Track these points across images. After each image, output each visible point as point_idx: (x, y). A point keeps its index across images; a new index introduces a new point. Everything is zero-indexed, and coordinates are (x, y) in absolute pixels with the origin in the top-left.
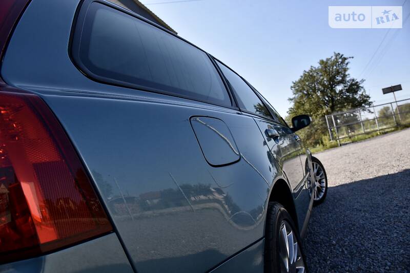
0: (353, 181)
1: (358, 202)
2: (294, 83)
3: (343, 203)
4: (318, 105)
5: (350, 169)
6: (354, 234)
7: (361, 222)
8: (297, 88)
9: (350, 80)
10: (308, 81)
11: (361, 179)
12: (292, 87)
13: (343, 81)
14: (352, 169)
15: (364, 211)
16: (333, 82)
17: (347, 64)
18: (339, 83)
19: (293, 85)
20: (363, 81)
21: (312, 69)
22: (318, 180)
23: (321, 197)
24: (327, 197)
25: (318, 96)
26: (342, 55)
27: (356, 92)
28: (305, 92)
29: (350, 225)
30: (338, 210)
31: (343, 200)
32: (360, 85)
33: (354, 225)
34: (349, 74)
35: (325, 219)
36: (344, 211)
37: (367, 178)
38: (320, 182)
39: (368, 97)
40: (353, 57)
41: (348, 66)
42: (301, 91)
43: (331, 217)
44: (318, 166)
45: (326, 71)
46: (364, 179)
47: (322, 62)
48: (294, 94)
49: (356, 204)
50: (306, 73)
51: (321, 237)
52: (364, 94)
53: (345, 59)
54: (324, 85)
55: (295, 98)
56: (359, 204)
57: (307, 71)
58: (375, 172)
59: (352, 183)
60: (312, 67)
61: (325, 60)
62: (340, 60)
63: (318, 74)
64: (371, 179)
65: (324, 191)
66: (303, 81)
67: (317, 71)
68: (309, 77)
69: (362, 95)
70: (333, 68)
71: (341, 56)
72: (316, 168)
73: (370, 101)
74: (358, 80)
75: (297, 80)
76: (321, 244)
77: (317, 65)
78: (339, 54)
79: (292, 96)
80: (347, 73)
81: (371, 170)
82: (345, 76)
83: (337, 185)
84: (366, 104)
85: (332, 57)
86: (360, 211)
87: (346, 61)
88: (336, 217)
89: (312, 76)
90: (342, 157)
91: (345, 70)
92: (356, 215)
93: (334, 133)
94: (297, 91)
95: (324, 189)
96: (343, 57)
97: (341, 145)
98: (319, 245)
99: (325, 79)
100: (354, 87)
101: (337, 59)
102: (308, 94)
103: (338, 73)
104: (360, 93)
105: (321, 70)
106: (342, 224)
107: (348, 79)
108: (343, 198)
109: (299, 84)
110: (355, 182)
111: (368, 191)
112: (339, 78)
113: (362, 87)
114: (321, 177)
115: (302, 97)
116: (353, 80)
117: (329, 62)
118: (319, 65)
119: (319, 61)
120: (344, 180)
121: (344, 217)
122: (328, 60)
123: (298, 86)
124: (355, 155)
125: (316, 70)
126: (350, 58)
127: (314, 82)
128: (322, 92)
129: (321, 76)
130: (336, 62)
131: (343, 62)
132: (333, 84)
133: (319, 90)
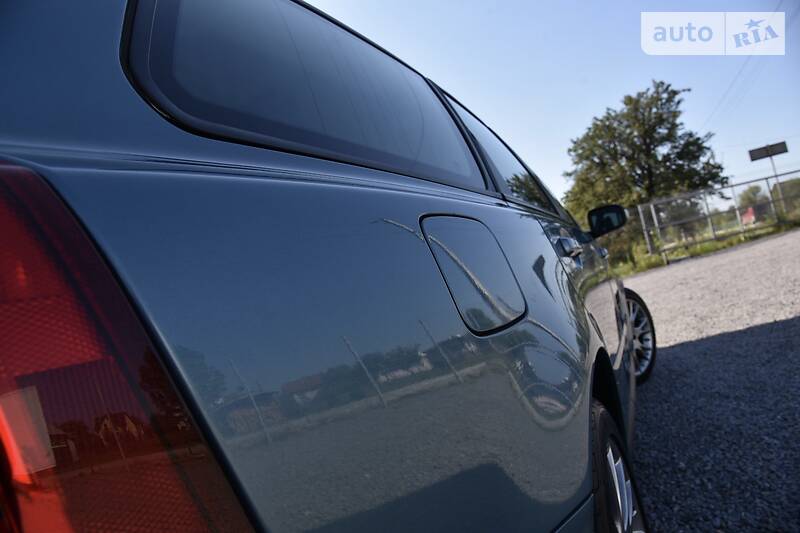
0: (704, 335)
1: (719, 379)
2: (575, 143)
3: (688, 381)
4: (622, 186)
5: (693, 311)
6: (722, 446)
7: (733, 421)
8: (580, 151)
9: (685, 135)
10: (600, 137)
11: (718, 332)
12: (570, 150)
13: (670, 137)
14: (698, 311)
15: (736, 398)
16: (650, 139)
17: (679, 102)
18: (663, 140)
19: (571, 146)
20: (709, 136)
21: (609, 114)
22: (637, 335)
23: (643, 369)
24: (654, 369)
25: (622, 167)
26: (669, 86)
27: (696, 158)
28: (597, 160)
29: (711, 429)
30: (681, 397)
31: (688, 374)
32: (705, 145)
33: (719, 428)
34: (682, 124)
35: (656, 415)
36: (693, 397)
37: (733, 329)
38: (641, 339)
39: (720, 167)
40: (689, 90)
41: (681, 107)
42: (587, 158)
43: (668, 410)
44: (638, 306)
45: (636, 117)
46: (726, 330)
47: (628, 100)
48: (576, 163)
49: (717, 383)
50: (599, 123)
51: (654, 453)
52: (711, 162)
53: (675, 93)
54: (632, 145)
55: (575, 171)
56: (722, 383)
57: (600, 117)
58: (746, 316)
59: (702, 339)
60: (608, 109)
61: (634, 95)
62: (665, 96)
63: (620, 123)
64: (740, 331)
65: (649, 357)
66: (592, 138)
67: (618, 118)
68: (604, 130)
69: (708, 163)
70: (650, 112)
71: (667, 88)
72: (634, 311)
73: (723, 175)
74: (701, 134)
75: (580, 136)
76: (654, 469)
77: (619, 107)
78: (662, 83)
79: (571, 168)
80: (678, 121)
81: (737, 312)
82: (674, 127)
83: (672, 343)
84: (716, 182)
85: (648, 89)
86: (728, 397)
87: (677, 98)
88: (679, 410)
89: (609, 128)
90: (674, 287)
91: (676, 114)
92: (719, 406)
93: (655, 240)
94: (581, 158)
95: (650, 352)
96: (670, 88)
97: (668, 263)
98: (652, 471)
99: (636, 133)
100: (693, 148)
101: (657, 92)
102: (602, 165)
103: (660, 121)
104: (703, 159)
105: (626, 116)
106: (694, 426)
107: (680, 133)
108: (688, 371)
109: (585, 145)
110: (709, 339)
111: (738, 356)
112: (663, 131)
113: (709, 149)
114: (643, 328)
115: (589, 169)
116: (691, 135)
117: (642, 100)
118: (624, 106)
119: (622, 98)
120: (684, 334)
121: (695, 411)
122: (640, 95)
123: (583, 148)
124: (700, 281)
125: (617, 116)
126: (684, 90)
127: (613, 139)
128: (629, 159)
129: (627, 127)
130: (656, 99)
131: (670, 100)
132: (651, 143)
133: (623, 154)
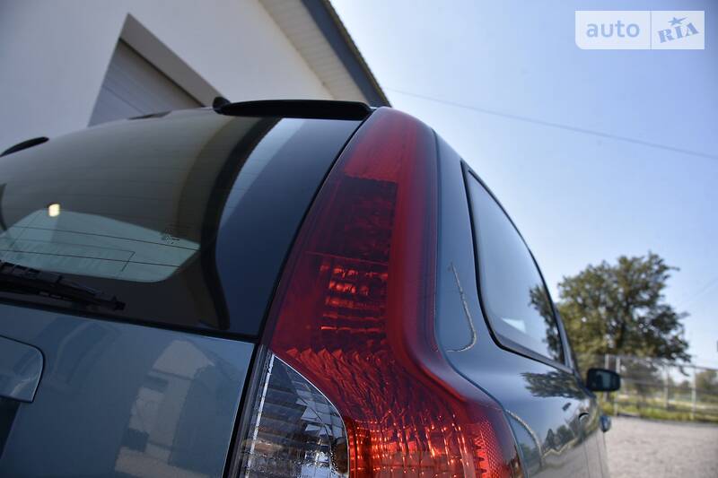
2: (566, 280)
4: (597, 330)
8: (568, 288)
9: (663, 306)
10: (589, 282)
12: (559, 284)
13: (650, 303)
16: (632, 299)
17: (666, 277)
18: (642, 304)
19: (562, 281)
20: (685, 314)
21: (603, 266)
25: (599, 315)
26: (662, 260)
27: (667, 330)
28: (580, 301)
32: (679, 321)
34: (663, 296)
39: (686, 344)
40: (678, 269)
41: (667, 282)
42: (572, 296)
45: (625, 277)
47: (623, 260)
50: (592, 270)
52: (680, 337)
53: (665, 268)
54: (614, 299)
57: (594, 266)
60: (604, 262)
61: (629, 258)
62: (656, 267)
63: (610, 276)
66: (582, 281)
67: (610, 272)
68: (594, 278)
69: (676, 338)
70: (639, 277)
71: (660, 262)
73: (687, 352)
74: (678, 311)
75: (572, 276)
77: (613, 263)
78: (657, 256)
80: (661, 292)
82: (655, 296)
84: (679, 357)
85: (643, 257)
87: (666, 273)
89: (599, 279)
91: (661, 286)
94: (567, 294)
96: (662, 263)
99: (621, 290)
100: (667, 320)
101: (650, 262)
102: (583, 306)
103: (646, 287)
104: (673, 333)
105: (617, 273)
107: (659, 303)
109: (574, 284)
112: (645, 296)
113: (681, 325)
115: (571, 306)
116: (669, 308)
117: (635, 264)
118: (618, 264)
122: (635, 259)
123: (571, 287)
125: (609, 270)
126: (674, 268)
127: (599, 288)
128: (609, 310)
129: (616, 282)
130: (646, 268)
131: (659, 272)
132: (631, 304)
133: (604, 303)
